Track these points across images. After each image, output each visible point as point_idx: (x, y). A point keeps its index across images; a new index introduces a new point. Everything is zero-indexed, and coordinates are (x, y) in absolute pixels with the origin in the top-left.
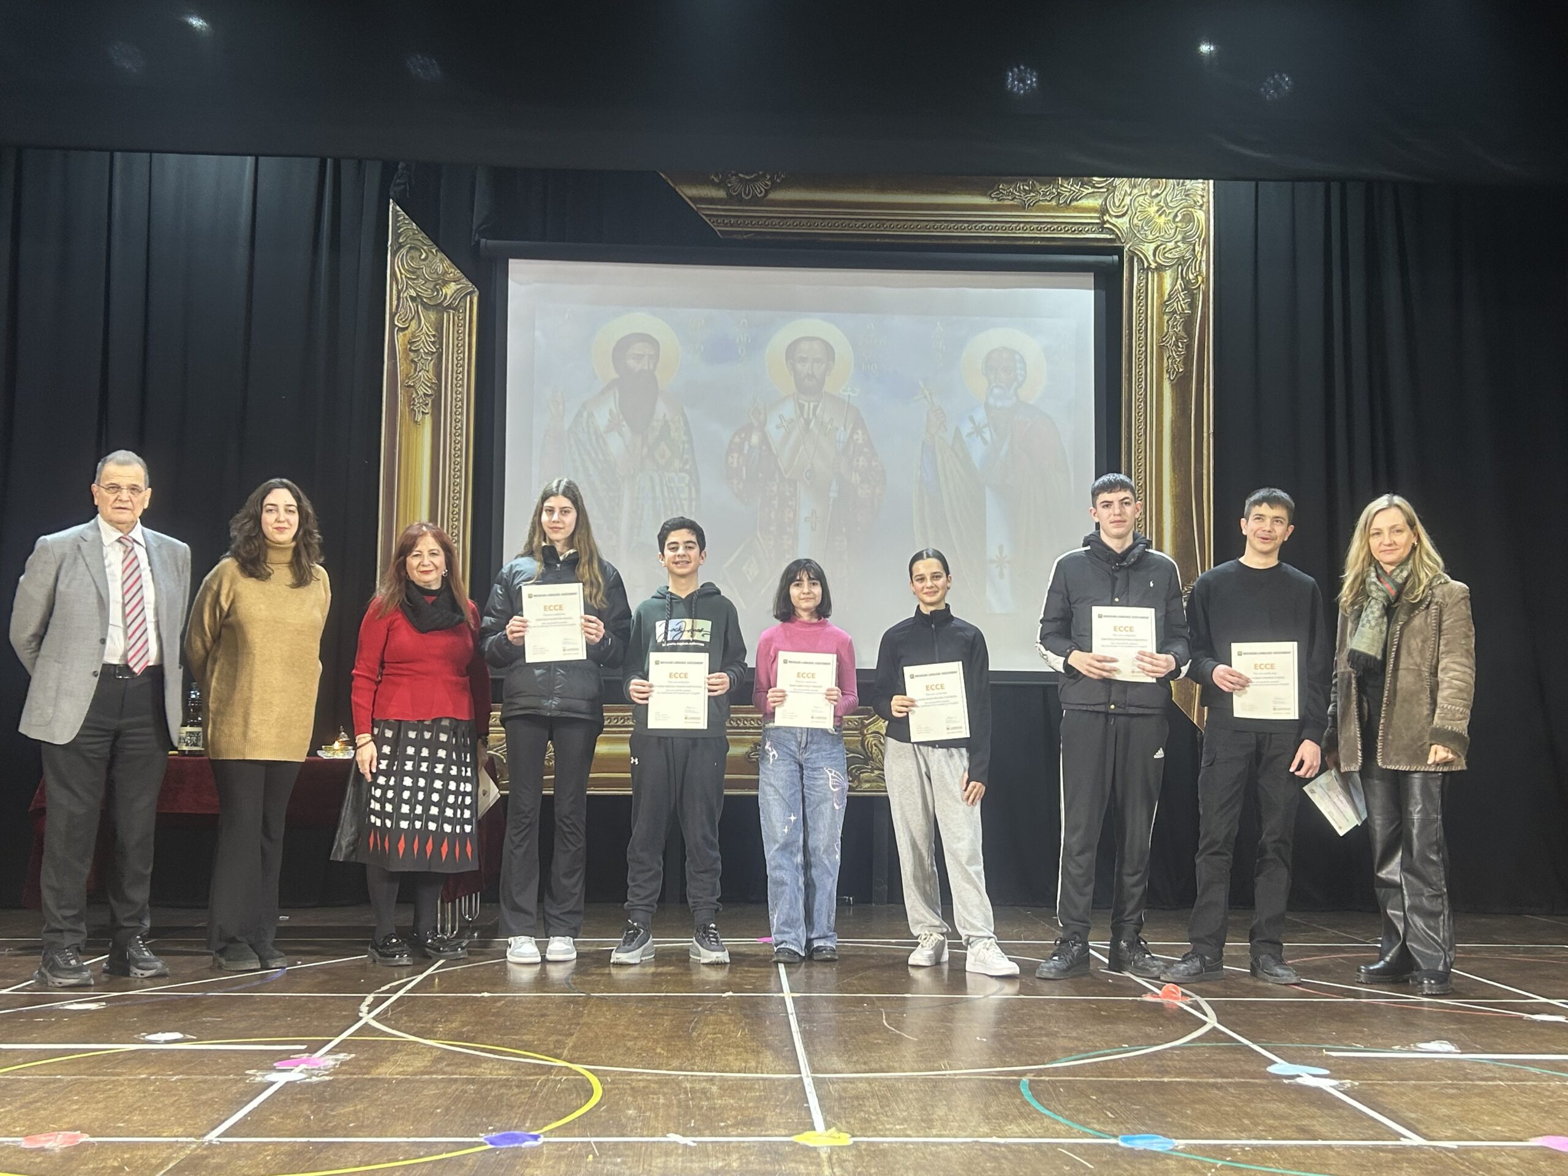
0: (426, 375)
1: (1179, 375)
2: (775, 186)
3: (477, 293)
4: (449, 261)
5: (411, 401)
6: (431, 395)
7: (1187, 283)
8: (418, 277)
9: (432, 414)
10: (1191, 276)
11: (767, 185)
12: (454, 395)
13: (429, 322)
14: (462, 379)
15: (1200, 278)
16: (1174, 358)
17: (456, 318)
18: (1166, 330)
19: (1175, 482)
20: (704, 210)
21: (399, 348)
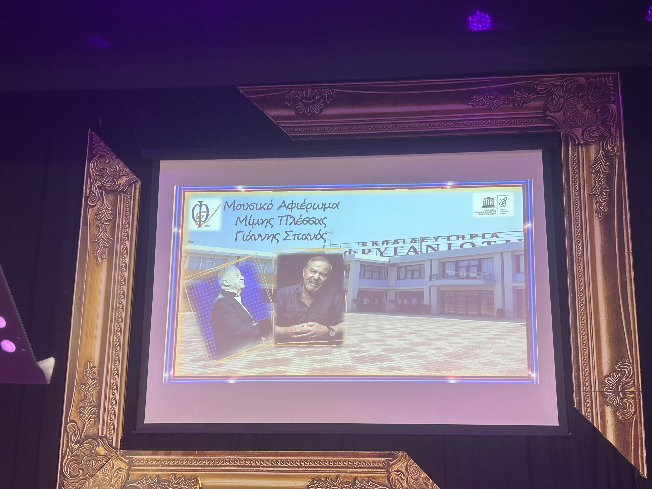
0: (106, 234)
1: (604, 214)
2: (326, 106)
3: (140, 182)
4: (122, 164)
5: (95, 251)
6: (108, 247)
7: (607, 153)
8: (103, 174)
9: (107, 259)
10: (609, 148)
11: (321, 106)
12: (122, 247)
13: (109, 201)
14: (128, 236)
15: (616, 149)
16: (601, 203)
17: (125, 198)
18: (593, 184)
19: (606, 288)
20: (282, 124)
21: (90, 219)
